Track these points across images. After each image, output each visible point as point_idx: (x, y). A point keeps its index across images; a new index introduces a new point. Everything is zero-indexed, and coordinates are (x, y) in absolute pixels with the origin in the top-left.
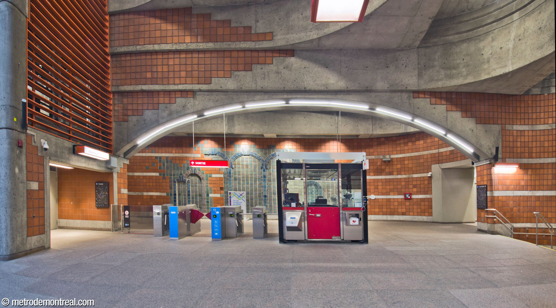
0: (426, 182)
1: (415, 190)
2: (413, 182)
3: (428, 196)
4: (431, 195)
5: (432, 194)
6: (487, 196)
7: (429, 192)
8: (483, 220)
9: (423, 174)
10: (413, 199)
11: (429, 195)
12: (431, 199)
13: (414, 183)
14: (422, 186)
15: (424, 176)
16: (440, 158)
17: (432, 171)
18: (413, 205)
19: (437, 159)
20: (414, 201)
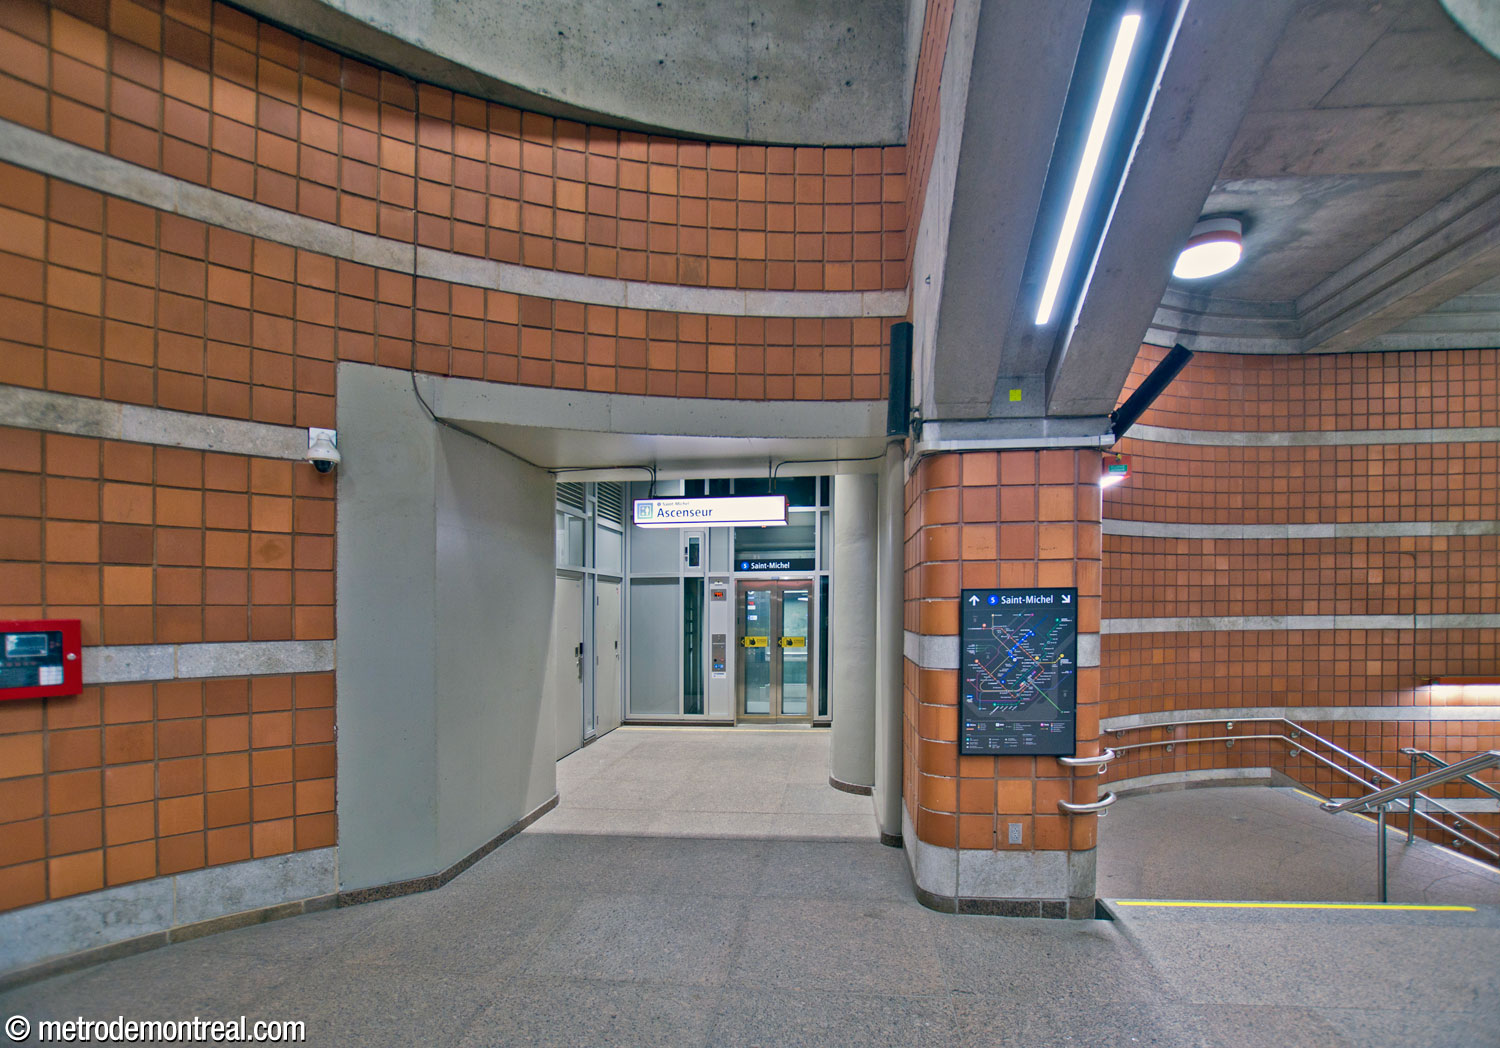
0: (275, 517)
1: (129, 585)
2: (108, 488)
3: (294, 657)
4: (327, 645)
5: (334, 638)
6: (1074, 667)
7: (301, 617)
8: (1016, 832)
9: (244, 426)
10: (102, 687)
11: (299, 647)
12: (327, 681)
13: (125, 505)
14: (223, 550)
15: (247, 448)
16: (431, 328)
17: (340, 423)
18: (102, 765)
19: (395, 323)
20: (117, 713)
